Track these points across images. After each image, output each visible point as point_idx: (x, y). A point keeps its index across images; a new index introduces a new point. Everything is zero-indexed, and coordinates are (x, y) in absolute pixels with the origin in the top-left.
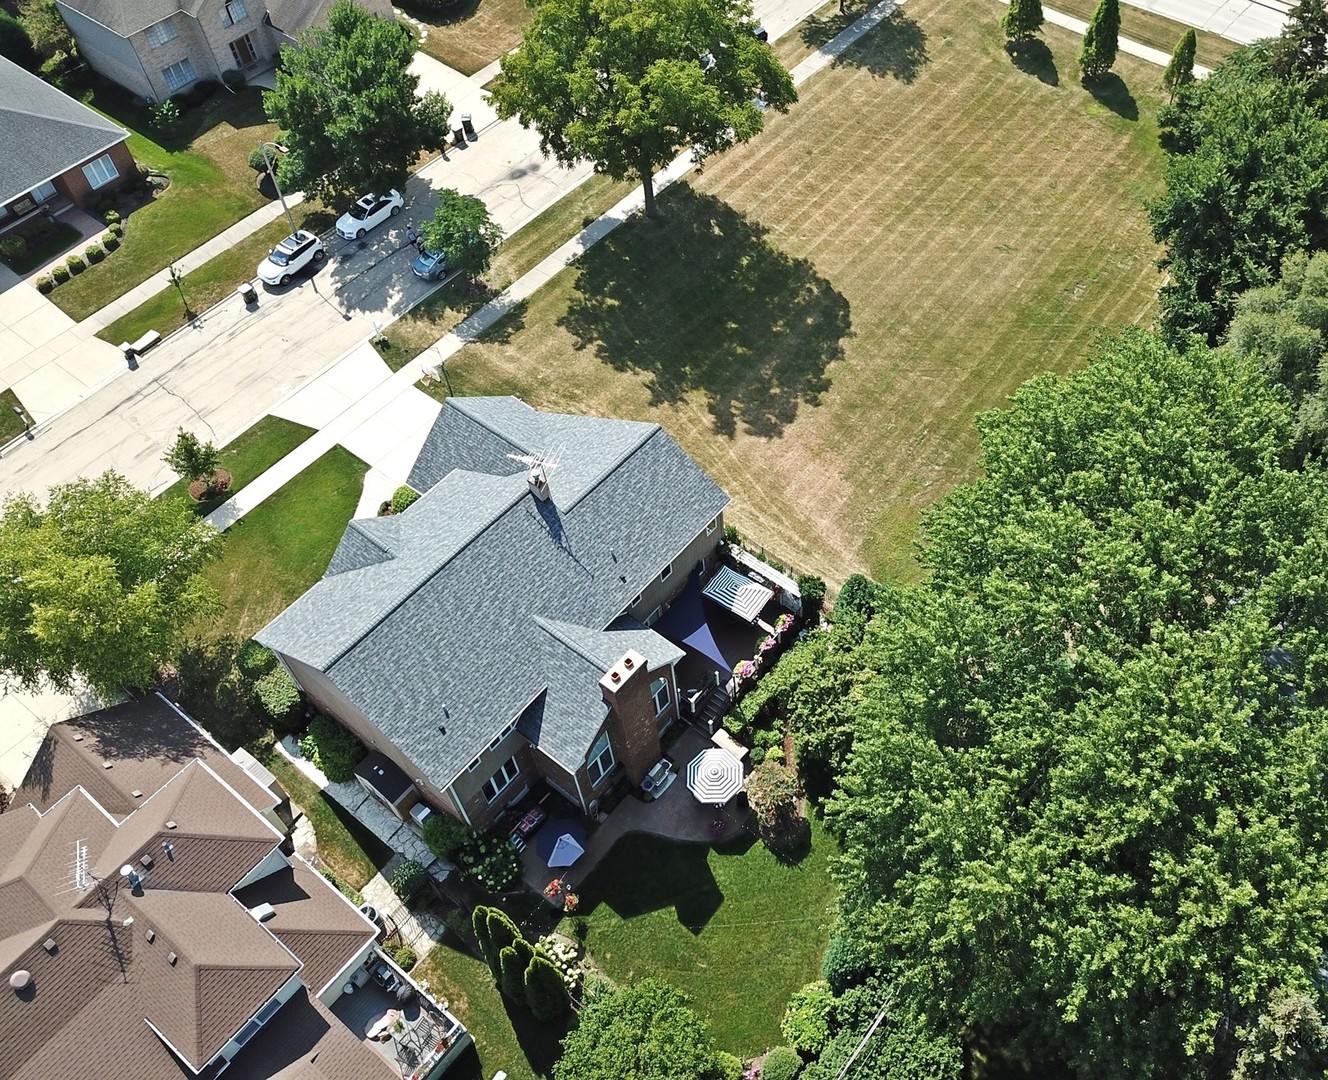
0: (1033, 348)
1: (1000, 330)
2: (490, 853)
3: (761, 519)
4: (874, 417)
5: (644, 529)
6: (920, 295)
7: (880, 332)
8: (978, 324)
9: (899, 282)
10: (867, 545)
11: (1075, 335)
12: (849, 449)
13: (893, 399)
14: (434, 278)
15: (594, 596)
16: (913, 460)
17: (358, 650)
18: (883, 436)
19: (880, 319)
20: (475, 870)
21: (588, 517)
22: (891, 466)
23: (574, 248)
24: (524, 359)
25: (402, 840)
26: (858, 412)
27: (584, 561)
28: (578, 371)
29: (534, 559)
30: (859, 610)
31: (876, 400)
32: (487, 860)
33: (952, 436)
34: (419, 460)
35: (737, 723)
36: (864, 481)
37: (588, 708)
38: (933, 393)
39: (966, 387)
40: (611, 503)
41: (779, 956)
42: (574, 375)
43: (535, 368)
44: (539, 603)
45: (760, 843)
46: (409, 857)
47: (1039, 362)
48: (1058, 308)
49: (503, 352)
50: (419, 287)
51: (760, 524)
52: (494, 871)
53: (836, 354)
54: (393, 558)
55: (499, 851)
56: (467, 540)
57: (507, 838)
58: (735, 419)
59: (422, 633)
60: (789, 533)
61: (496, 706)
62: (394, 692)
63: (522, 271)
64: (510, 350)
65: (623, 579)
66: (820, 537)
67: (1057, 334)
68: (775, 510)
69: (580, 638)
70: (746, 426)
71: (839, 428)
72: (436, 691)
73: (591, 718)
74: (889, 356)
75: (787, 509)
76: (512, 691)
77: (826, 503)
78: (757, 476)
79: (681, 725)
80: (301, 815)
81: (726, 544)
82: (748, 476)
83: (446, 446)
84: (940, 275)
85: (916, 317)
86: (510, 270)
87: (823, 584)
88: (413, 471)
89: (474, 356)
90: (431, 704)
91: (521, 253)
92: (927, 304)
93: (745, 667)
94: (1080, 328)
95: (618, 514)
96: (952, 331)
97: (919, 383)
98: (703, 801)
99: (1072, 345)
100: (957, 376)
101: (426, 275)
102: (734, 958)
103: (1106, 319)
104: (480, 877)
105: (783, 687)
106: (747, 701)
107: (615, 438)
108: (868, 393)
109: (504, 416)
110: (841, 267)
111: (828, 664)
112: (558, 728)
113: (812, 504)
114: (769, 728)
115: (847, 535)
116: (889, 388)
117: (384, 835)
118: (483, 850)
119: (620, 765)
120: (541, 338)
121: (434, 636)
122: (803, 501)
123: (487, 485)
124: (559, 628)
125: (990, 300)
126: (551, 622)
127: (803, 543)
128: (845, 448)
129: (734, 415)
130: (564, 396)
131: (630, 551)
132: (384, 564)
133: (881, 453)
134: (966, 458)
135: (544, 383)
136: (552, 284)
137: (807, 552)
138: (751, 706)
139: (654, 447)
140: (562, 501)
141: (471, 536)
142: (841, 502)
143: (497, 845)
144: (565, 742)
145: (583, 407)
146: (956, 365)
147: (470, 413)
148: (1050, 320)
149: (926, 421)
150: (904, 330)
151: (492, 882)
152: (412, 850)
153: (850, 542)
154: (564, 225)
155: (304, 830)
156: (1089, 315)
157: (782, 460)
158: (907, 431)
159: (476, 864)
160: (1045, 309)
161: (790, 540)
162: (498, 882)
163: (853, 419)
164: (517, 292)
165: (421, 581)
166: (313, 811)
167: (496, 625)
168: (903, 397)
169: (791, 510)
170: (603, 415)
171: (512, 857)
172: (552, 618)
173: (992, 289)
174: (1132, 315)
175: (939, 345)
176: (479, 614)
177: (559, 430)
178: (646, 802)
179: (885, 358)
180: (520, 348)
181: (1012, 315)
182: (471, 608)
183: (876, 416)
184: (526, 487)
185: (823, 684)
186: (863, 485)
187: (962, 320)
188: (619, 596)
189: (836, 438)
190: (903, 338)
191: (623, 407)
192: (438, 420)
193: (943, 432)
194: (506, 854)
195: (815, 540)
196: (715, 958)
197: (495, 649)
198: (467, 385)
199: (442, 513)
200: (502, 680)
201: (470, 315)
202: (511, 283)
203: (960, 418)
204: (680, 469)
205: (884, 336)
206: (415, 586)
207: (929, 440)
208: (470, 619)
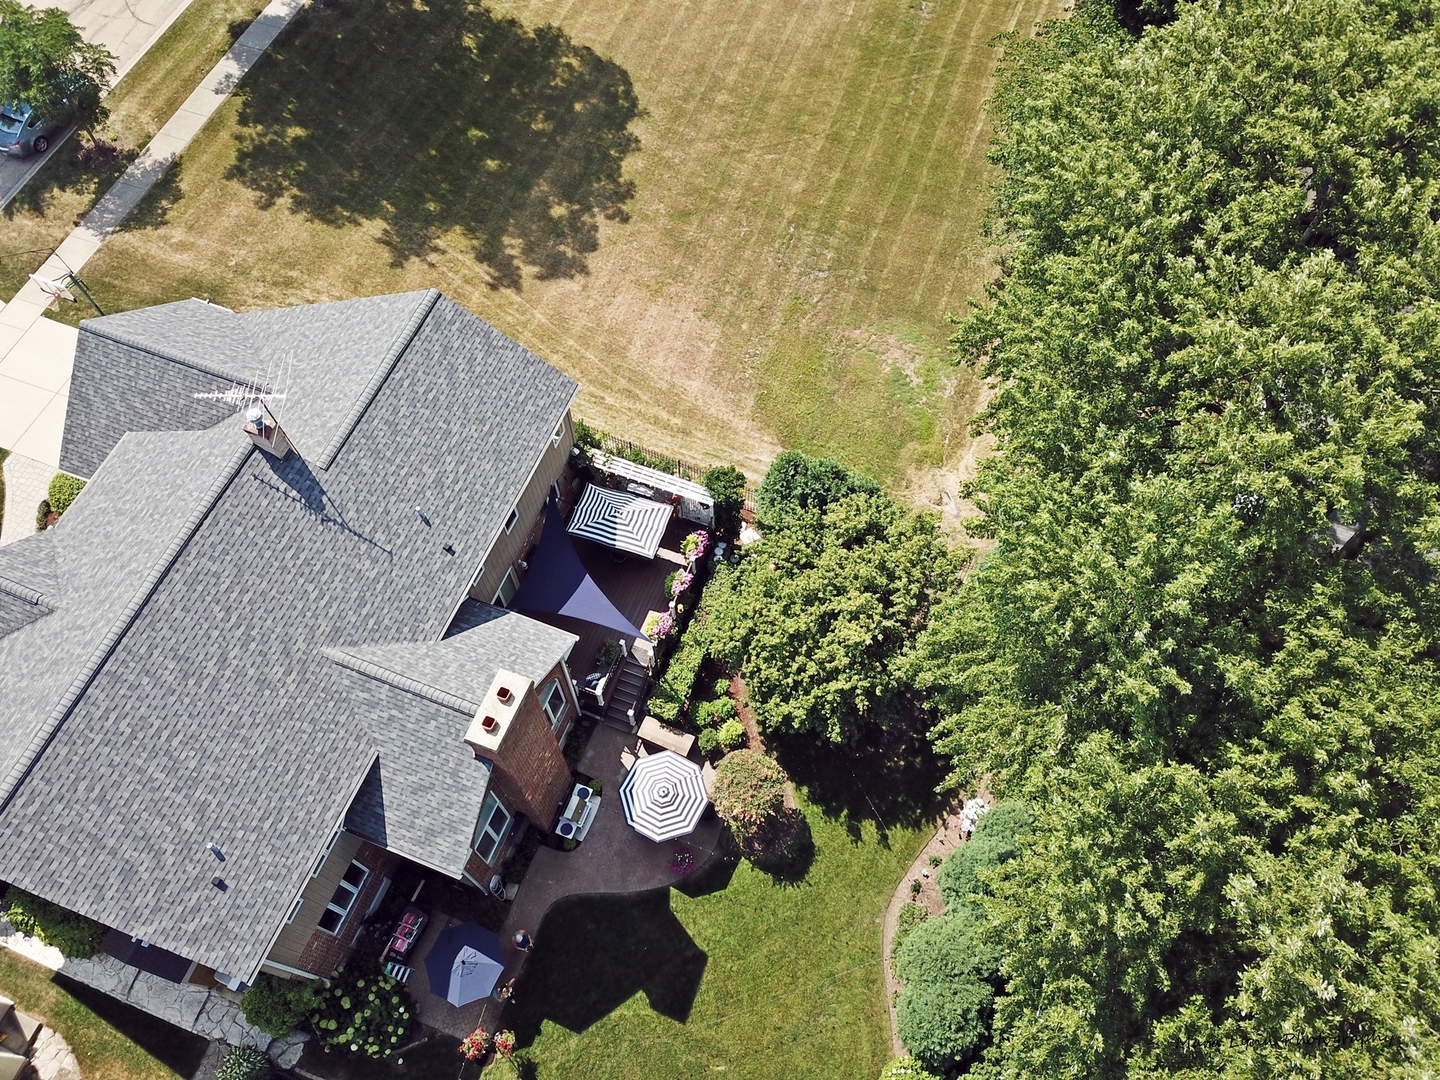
0: (894, 90)
1: (845, 75)
2: (359, 1004)
3: (609, 400)
4: (718, 223)
5: (459, 463)
6: (726, 49)
7: (691, 106)
8: (815, 72)
9: (694, 35)
10: (762, 401)
11: (941, 63)
12: (697, 276)
13: (735, 194)
14: (29, 153)
15: (410, 589)
16: (787, 270)
17: (19, 802)
18: (737, 247)
19: (685, 90)
20: (342, 1039)
21: (365, 465)
22: (761, 285)
23: (230, 68)
24: (201, 242)
25: (216, 1016)
26: (695, 220)
27: (380, 537)
28: (286, 243)
29: (295, 557)
30: (804, 505)
31: (714, 200)
32: (358, 1017)
33: (827, 228)
34: (68, 429)
35: (670, 705)
36: (732, 314)
37: (454, 774)
38: (785, 174)
39: (826, 160)
40: (395, 433)
41: (822, 1020)
42: (281, 251)
43: (221, 253)
44: (325, 626)
45: (744, 865)
46: (234, 1041)
47: (907, 107)
48: (908, 32)
49: (165, 239)
50: (14, 167)
51: (610, 408)
52: (374, 1030)
53: (629, 145)
54: (51, 611)
55: (371, 997)
56: (168, 557)
57: (379, 971)
58: (516, 262)
59: (133, 736)
60: (654, 411)
61: (302, 814)
62: (113, 852)
63: (163, 116)
64: (177, 234)
65: (449, 550)
66: (696, 408)
67: (920, 65)
68: (623, 383)
69: (409, 665)
70: (536, 269)
71: (677, 246)
72: (189, 825)
73: (465, 789)
74: (712, 137)
75: (638, 379)
76: (322, 780)
77: (689, 357)
78: (583, 339)
79: (586, 723)
80: (40, 1028)
81: (583, 452)
82: (571, 342)
83: (105, 398)
84: (745, 15)
85: (731, 77)
86: (144, 118)
87: (741, 477)
88: (65, 449)
89: (123, 253)
90: (186, 849)
91: (153, 91)
92: (741, 57)
93: (656, 622)
94: (944, 53)
95: (411, 450)
96: (784, 87)
97: (764, 167)
98: (658, 839)
99: (941, 77)
100: (809, 146)
101: (15, 148)
102: (759, 1043)
103: (973, 34)
104: (354, 1048)
105: (732, 644)
106: (674, 669)
107: (370, 327)
108: (700, 192)
109: (185, 330)
110: (611, 29)
111: (790, 596)
112: (415, 814)
113: (671, 362)
114: (712, 696)
115: (731, 395)
116: (726, 181)
117: (184, 1020)
118: (346, 1004)
119: (519, 816)
120: (218, 207)
121: (158, 734)
122: (658, 361)
123: (183, 450)
124: (370, 657)
125: (819, 37)
126: (353, 650)
127: (676, 421)
128: (692, 275)
129: (512, 257)
130: (275, 284)
131: (448, 502)
132: (39, 624)
133: (741, 271)
134: (854, 254)
135: (242, 271)
136: (212, 127)
137: (686, 433)
138: (682, 673)
139: (437, 327)
140: (314, 453)
141: (174, 548)
142: (709, 351)
143: (367, 989)
144: (431, 832)
145: (307, 294)
146: (804, 131)
147: (125, 337)
148: (903, 50)
149: (788, 215)
150: (721, 98)
151: (375, 1048)
152: (236, 1030)
153: (737, 403)
154: (205, 39)
155: (53, 1050)
156: (949, 35)
157: (611, 309)
158: (767, 234)
159: (341, 1030)
160: (893, 37)
161: (656, 421)
162: (383, 1045)
163: (691, 231)
164: (164, 147)
165: (104, 648)
166: (57, 1016)
167: (262, 682)
168: (748, 187)
169: (645, 378)
170: (340, 298)
171: (395, 1000)
172: (353, 644)
173: (819, 22)
174: (1003, 23)
175: (773, 108)
176: (228, 673)
177: (278, 334)
178: (569, 850)
179: (707, 140)
180: (191, 228)
181: (853, 53)
182: (211, 668)
183: (721, 221)
184: (246, 442)
185: (791, 625)
186: (731, 321)
187: (792, 70)
188: (451, 578)
189: (676, 262)
190: (723, 108)
191: (366, 282)
192: (78, 359)
193: (815, 225)
194: (383, 997)
195: (691, 413)
196: (734, 1052)
197: (272, 722)
198: (126, 298)
199: (119, 513)
200: (300, 770)
201: (100, 193)
202: (150, 137)
203: (831, 199)
204: (488, 354)
205: (697, 110)
206: (96, 660)
207: (799, 239)
208: (214, 686)
